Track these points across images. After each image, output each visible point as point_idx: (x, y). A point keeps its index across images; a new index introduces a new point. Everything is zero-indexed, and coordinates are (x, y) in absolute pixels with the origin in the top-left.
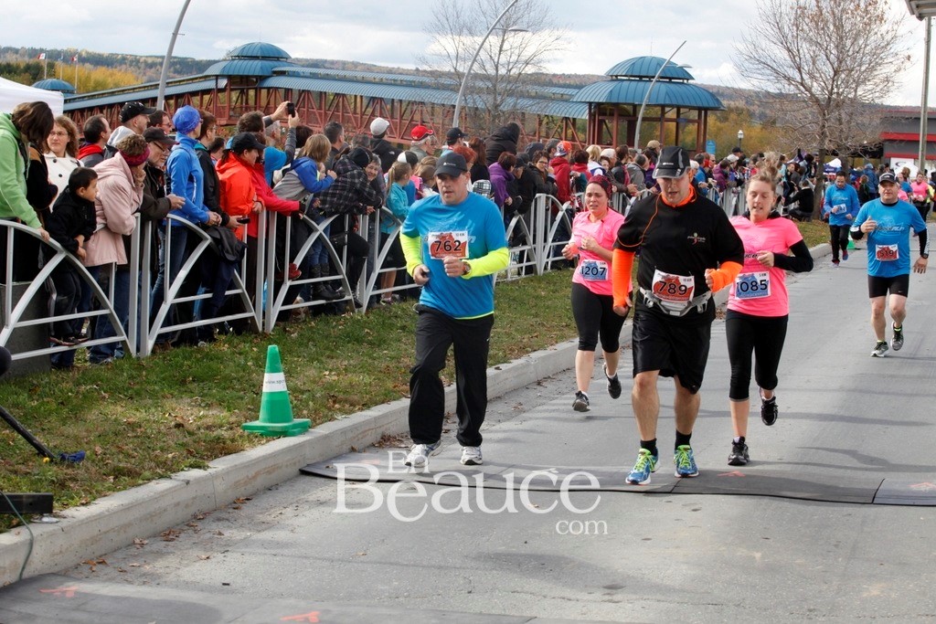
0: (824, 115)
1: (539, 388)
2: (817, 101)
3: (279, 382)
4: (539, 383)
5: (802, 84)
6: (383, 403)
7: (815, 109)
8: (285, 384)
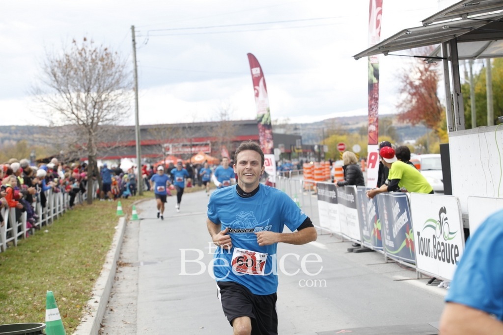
0: (90, 133)
1: (112, 312)
2: (84, 124)
3: (57, 314)
4: (112, 310)
5: (73, 113)
6: (77, 326)
7: (85, 130)
8: (59, 315)
